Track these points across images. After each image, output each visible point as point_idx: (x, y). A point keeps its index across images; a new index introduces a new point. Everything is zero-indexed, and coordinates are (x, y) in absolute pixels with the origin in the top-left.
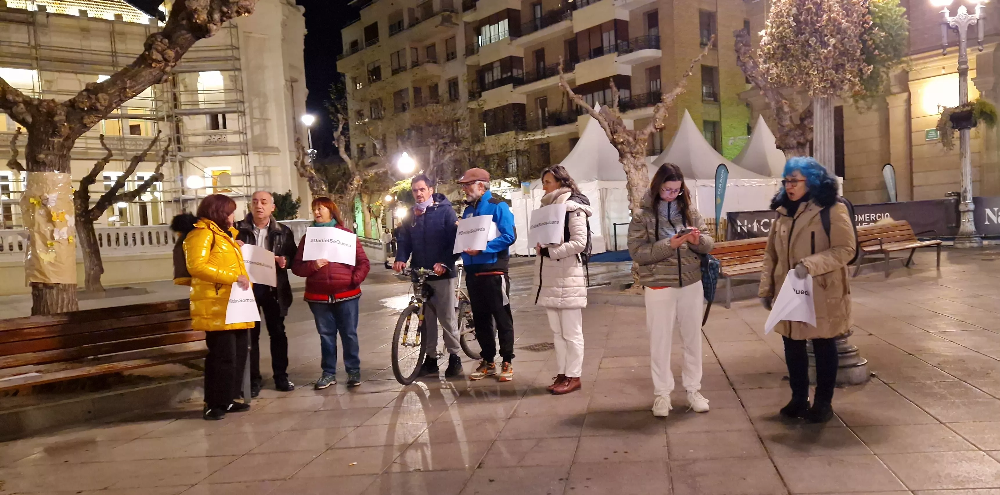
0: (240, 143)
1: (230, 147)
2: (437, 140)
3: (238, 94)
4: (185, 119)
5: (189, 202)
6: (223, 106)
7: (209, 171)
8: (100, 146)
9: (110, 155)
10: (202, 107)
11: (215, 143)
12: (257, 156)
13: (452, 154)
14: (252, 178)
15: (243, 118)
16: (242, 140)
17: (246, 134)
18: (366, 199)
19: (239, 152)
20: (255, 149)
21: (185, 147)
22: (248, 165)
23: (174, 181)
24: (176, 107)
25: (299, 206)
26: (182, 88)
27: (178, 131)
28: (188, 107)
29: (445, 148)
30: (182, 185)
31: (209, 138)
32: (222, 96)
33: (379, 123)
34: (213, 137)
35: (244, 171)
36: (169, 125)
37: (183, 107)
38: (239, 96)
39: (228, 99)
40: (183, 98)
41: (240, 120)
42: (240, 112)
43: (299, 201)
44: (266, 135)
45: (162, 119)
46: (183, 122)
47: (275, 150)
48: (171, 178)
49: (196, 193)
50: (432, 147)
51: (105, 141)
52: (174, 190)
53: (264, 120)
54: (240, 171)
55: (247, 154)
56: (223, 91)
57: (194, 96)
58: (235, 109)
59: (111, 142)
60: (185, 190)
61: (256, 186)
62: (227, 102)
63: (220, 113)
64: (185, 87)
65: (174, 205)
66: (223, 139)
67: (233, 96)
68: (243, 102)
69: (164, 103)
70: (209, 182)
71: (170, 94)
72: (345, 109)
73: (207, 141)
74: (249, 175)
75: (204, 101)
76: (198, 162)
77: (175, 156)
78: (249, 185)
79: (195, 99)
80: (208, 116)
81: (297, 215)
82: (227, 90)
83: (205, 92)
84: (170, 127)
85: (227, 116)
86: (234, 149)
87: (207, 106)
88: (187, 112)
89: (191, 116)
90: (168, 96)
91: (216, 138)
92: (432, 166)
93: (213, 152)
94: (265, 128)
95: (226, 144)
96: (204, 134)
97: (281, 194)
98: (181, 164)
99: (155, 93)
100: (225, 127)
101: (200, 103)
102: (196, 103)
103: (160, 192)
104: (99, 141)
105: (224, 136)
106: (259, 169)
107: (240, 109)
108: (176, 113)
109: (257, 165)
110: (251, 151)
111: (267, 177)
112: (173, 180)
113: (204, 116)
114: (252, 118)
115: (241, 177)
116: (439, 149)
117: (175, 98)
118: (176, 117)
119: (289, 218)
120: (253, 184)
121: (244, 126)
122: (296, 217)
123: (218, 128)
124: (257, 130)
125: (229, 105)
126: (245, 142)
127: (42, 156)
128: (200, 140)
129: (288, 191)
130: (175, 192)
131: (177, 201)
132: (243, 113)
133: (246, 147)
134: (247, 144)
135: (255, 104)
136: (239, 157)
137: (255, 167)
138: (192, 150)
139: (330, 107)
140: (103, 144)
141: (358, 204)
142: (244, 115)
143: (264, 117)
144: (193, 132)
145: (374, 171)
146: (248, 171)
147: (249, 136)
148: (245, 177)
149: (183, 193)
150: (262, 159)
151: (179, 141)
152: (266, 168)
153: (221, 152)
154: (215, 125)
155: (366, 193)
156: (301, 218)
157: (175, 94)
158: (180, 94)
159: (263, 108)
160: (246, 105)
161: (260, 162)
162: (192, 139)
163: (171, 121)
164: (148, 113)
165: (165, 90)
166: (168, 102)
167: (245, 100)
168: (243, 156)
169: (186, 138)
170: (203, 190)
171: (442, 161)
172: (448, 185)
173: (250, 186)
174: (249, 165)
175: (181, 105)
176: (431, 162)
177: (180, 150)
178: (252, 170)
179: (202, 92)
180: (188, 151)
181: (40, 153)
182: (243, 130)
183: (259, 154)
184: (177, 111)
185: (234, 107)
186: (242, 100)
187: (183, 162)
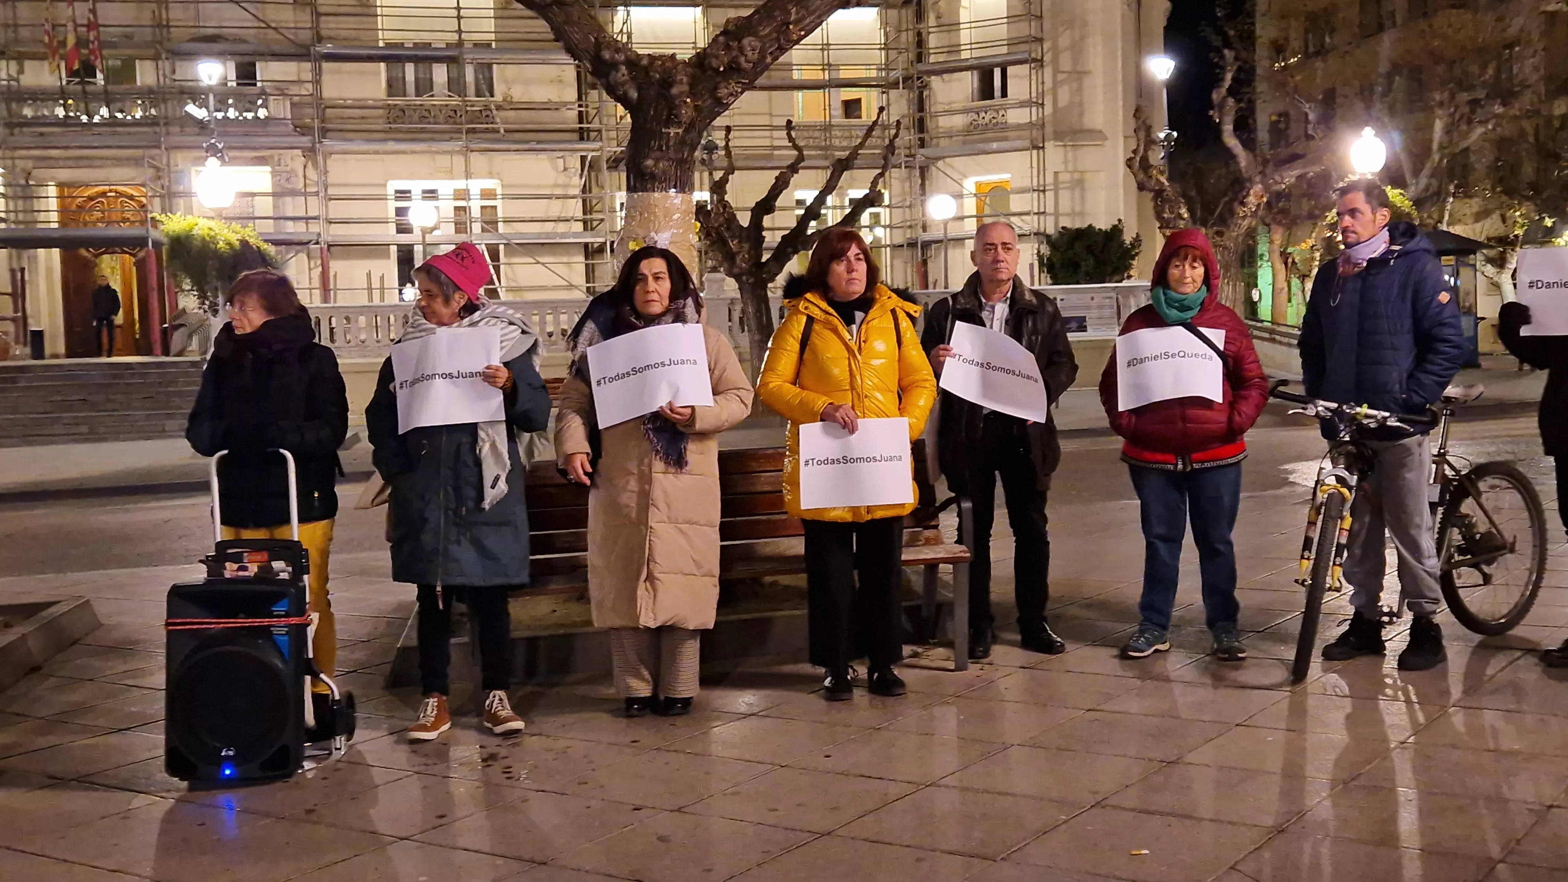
0: (1031, 125)
1: (1011, 134)
2: (1453, 96)
3: (1033, 23)
4: (935, 81)
5: (933, 246)
6: (1004, 50)
7: (970, 185)
8: (786, 143)
9: (801, 158)
10: (965, 55)
11: (986, 128)
12: (1061, 149)
13: (1490, 127)
14: (1050, 195)
15: (1040, 73)
16: (1034, 118)
17: (1042, 104)
18: (1278, 236)
19: (1027, 143)
20: (1058, 136)
21: (931, 139)
22: (1042, 169)
23: (910, 207)
24: (920, 58)
25: (1137, 254)
26: (932, 21)
27: (921, 108)
28: (941, 58)
29: (1473, 112)
30: (923, 215)
31: (976, 117)
32: (1002, 32)
33: (1319, 64)
34: (983, 114)
35: (1035, 183)
36: (906, 97)
37: (932, 59)
38: (1033, 29)
39: (1015, 35)
40: (933, 41)
41: (1034, 77)
42: (1034, 60)
43: (1137, 241)
44: (1081, 104)
45: (895, 85)
46: (930, 89)
47: (1096, 136)
48: (905, 200)
49: (946, 229)
50: (1439, 112)
51: (793, 134)
52: (909, 223)
53: (1079, 74)
54: (1027, 183)
55: (1043, 148)
56: (1005, 20)
57: (953, 34)
58: (1025, 56)
59: (806, 134)
60: (928, 223)
61: (1057, 214)
62: (1011, 43)
63: (997, 65)
64: (938, 17)
65: (906, 252)
66: (1000, 119)
67: (1024, 29)
68: (1040, 40)
69: (900, 53)
70: (970, 206)
71: (911, 33)
72: (1249, 39)
73: (971, 124)
74: (1044, 191)
75: (971, 44)
76: (952, 167)
77: (913, 156)
78: (1042, 210)
79: (953, 42)
80: (975, 72)
81: (1132, 273)
82: (1012, 18)
83: (973, 25)
84: (909, 100)
85: (1010, 70)
86: (1019, 138)
87: (977, 54)
88: (937, 67)
89: (945, 76)
90: (908, 38)
91: (988, 117)
92: (1436, 157)
93: (981, 146)
94: (1080, 90)
95: (1005, 127)
96: (966, 111)
97: (1104, 228)
98: (923, 171)
99: (886, 34)
100: (1004, 94)
101: (963, 47)
102: (955, 48)
103: (885, 227)
104: (784, 133)
105: (1001, 113)
106: (1064, 177)
107: (1033, 55)
108: (920, 72)
109: (1061, 168)
110: (1050, 140)
111: (1077, 193)
112: (908, 203)
113: (968, 74)
114: (1056, 71)
115: (1029, 195)
116: (1457, 116)
117: (920, 42)
118: (919, 78)
119: (1116, 278)
120: (1050, 209)
121: (1040, 90)
122: (1129, 277)
123: (992, 97)
124: (1064, 96)
125: (1014, 49)
126: (1040, 122)
127: (650, 162)
128: (959, 121)
129: (1117, 223)
130: (910, 227)
131: (912, 245)
132: (1039, 63)
133: (1040, 132)
134: (1043, 126)
135: (1064, 41)
136: (1029, 152)
137: (1056, 173)
138: (943, 142)
139: (1214, 37)
140: (790, 138)
141: (1262, 248)
142: (1042, 66)
143: (1079, 69)
144: (947, 108)
145: (1296, 173)
146: (1042, 182)
147: (1048, 109)
148: (1035, 194)
149: (924, 229)
150: (1070, 155)
151: (921, 126)
152: (1077, 176)
153: (995, 145)
154: (986, 91)
155: (1279, 223)
156: (1140, 277)
157: (919, 34)
158: (929, 33)
159: (1078, 49)
160: (1047, 45)
161: (1066, 162)
162: (944, 122)
163: (911, 88)
164: (873, 74)
165: (904, 27)
166: (907, 50)
167: (1044, 37)
168: (1035, 152)
169: (934, 119)
170: (959, 223)
171: (1464, 145)
172: (1476, 200)
173: (1044, 213)
174: (1044, 170)
175: (930, 54)
176: (1435, 146)
177: (922, 144)
178: (1050, 179)
179: (968, 25)
180: (938, 145)
181: (647, 157)
182: (1037, 98)
183: (1065, 146)
184: (921, 67)
185: (1022, 52)
186: (1039, 36)
187: (927, 167)
